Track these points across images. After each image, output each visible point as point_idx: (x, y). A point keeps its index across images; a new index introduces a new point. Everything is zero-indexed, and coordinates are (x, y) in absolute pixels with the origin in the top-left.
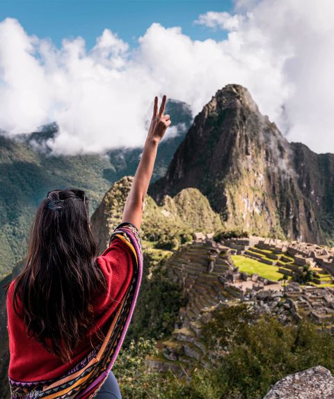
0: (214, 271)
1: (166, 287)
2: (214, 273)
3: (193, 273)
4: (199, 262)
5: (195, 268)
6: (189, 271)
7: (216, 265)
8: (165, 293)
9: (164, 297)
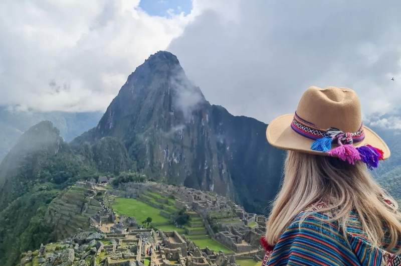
0: (87, 212)
1: (38, 228)
2: (86, 214)
3: (67, 213)
4: (76, 204)
5: (70, 209)
6: (63, 212)
7: (90, 207)
8: (36, 235)
9: (34, 238)
